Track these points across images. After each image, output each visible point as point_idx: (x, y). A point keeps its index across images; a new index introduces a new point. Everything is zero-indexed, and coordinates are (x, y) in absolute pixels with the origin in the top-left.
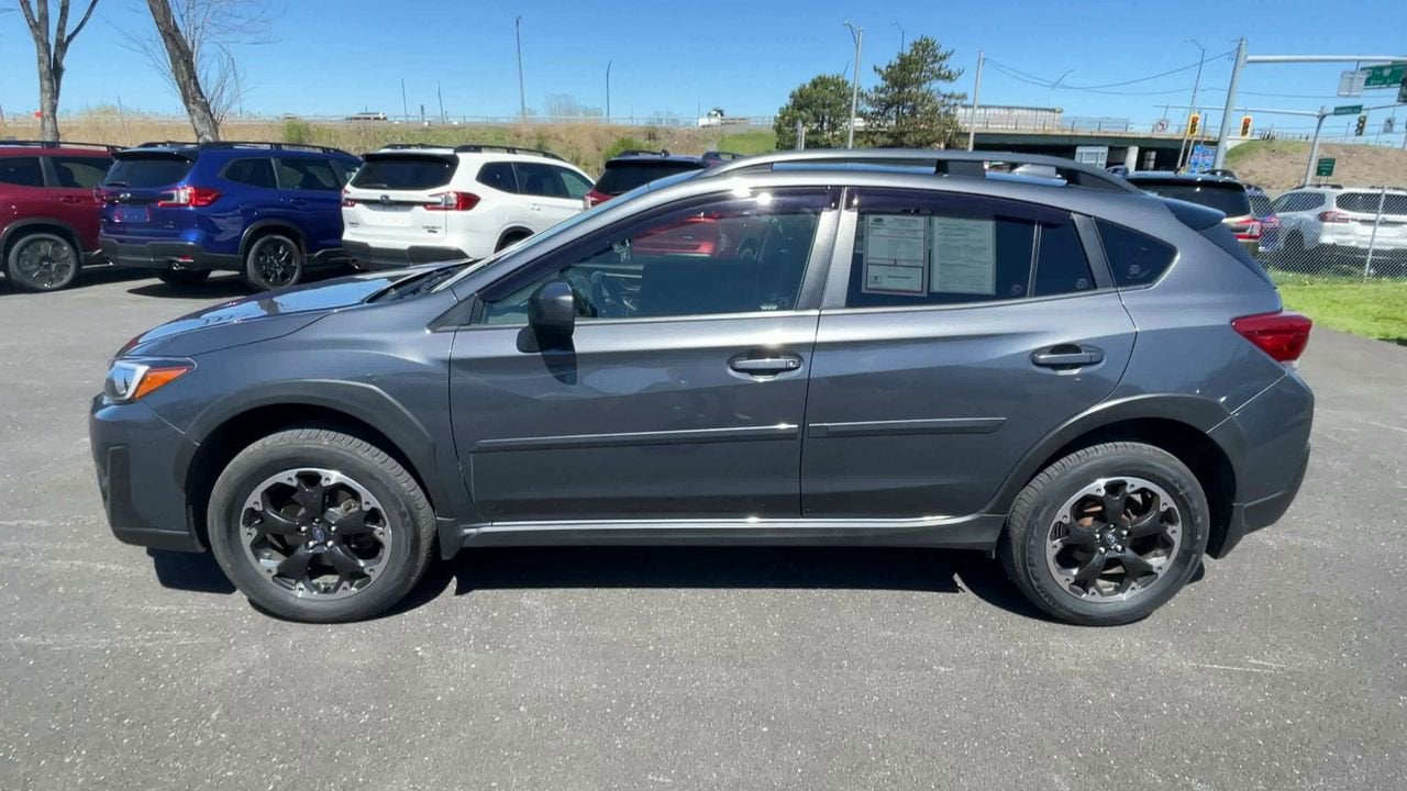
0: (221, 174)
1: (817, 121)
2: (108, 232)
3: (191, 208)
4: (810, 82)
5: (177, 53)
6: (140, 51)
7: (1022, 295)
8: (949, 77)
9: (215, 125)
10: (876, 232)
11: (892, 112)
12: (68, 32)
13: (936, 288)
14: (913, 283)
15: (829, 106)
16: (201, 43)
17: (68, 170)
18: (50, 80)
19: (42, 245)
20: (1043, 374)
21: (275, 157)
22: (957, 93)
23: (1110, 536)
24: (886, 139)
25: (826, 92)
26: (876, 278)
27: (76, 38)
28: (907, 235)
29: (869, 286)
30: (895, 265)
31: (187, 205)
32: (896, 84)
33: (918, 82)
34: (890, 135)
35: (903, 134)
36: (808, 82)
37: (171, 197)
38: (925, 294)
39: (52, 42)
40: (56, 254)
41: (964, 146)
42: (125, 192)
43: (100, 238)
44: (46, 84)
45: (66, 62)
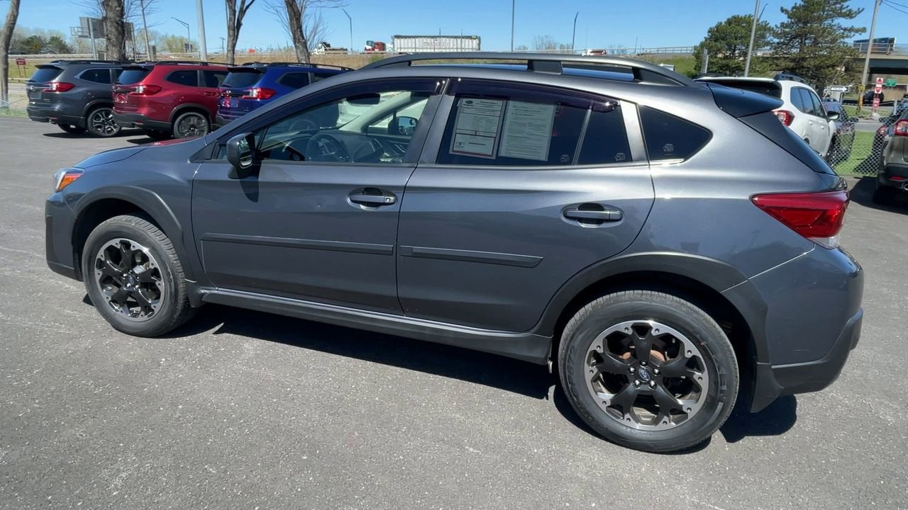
0: (278, 81)
1: (730, 49)
2: (220, 112)
3: (258, 100)
4: (726, 20)
5: (293, 14)
6: (274, 13)
7: (569, 163)
8: (850, 15)
9: (309, 55)
10: (467, 111)
11: (796, 42)
12: (247, 4)
13: (503, 153)
14: (486, 149)
15: (741, 37)
16: (305, 8)
17: (216, 77)
18: (234, 30)
19: (192, 119)
20: (571, 225)
21: (311, 72)
22: (856, 27)
23: (642, 371)
24: (788, 63)
25: (739, 28)
26: (460, 144)
27: (250, 7)
28: (488, 113)
29: (454, 149)
30: (476, 135)
31: (256, 98)
32: (799, 21)
33: (820, 19)
34: (793, 60)
35: (804, 59)
36: (724, 20)
37: (248, 93)
38: (494, 158)
39: (237, 10)
40: (199, 124)
41: (861, 70)
42: (228, 90)
43: (217, 116)
44: (231, 32)
45: (243, 21)
